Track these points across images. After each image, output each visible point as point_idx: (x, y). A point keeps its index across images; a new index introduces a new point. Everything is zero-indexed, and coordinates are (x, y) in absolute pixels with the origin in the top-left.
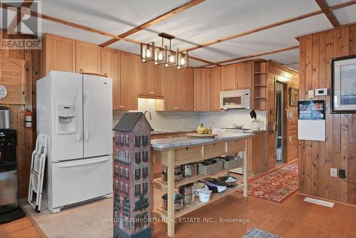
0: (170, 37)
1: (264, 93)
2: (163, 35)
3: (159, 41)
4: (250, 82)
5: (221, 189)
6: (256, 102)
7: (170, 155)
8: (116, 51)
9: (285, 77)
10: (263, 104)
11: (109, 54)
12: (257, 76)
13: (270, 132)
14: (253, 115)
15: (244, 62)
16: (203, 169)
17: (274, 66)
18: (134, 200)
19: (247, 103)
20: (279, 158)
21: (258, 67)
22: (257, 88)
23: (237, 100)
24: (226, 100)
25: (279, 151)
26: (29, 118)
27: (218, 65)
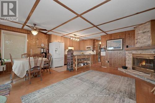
0: (76, 35)
1: (95, 46)
2: (74, 35)
3: (74, 36)
4: (92, 44)
5: (85, 64)
6: (94, 48)
7: (76, 56)
8: (64, 37)
9: (100, 43)
10: (95, 49)
11: (63, 38)
12: (94, 43)
13: (97, 55)
14: (93, 51)
15: (91, 40)
16: (82, 60)
17: (98, 41)
18: (71, 63)
19: (92, 49)
20: (99, 61)
21: (94, 41)
22: (94, 45)
23: (89, 48)
24: (87, 48)
25: (99, 59)
26: (48, 50)
27: (86, 40)
